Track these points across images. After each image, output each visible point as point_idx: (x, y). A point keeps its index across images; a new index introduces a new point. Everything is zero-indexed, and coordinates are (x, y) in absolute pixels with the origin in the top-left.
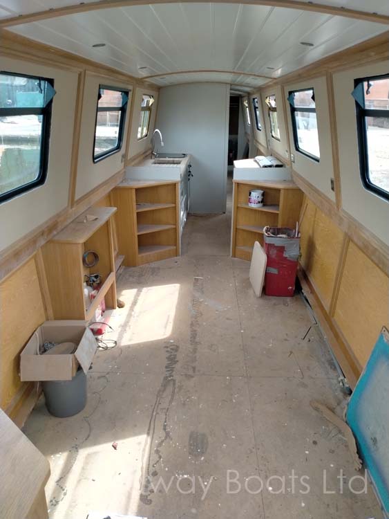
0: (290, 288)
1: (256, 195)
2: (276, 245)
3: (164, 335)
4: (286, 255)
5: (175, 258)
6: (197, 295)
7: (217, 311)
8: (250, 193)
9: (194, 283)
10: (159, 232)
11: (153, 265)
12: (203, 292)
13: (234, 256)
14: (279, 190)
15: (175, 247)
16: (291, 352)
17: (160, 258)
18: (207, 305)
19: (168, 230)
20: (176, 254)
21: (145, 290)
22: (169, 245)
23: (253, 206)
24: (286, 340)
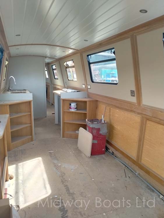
0: (103, 149)
1: (73, 105)
2: (96, 128)
3: (47, 193)
4: (101, 132)
5: (32, 142)
6: (56, 162)
7: (71, 170)
8: (70, 104)
9: (50, 155)
10: (21, 129)
11: (20, 148)
12: (58, 160)
13: (63, 137)
14: (85, 102)
15: (31, 136)
16: (126, 187)
17: (23, 143)
18: (64, 167)
19: (27, 127)
20: (32, 140)
21: (20, 164)
22: (27, 135)
23: (72, 110)
24: (118, 180)
